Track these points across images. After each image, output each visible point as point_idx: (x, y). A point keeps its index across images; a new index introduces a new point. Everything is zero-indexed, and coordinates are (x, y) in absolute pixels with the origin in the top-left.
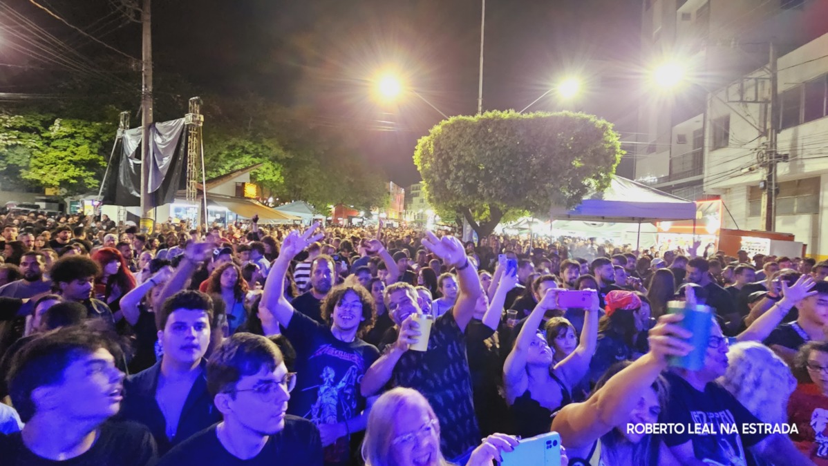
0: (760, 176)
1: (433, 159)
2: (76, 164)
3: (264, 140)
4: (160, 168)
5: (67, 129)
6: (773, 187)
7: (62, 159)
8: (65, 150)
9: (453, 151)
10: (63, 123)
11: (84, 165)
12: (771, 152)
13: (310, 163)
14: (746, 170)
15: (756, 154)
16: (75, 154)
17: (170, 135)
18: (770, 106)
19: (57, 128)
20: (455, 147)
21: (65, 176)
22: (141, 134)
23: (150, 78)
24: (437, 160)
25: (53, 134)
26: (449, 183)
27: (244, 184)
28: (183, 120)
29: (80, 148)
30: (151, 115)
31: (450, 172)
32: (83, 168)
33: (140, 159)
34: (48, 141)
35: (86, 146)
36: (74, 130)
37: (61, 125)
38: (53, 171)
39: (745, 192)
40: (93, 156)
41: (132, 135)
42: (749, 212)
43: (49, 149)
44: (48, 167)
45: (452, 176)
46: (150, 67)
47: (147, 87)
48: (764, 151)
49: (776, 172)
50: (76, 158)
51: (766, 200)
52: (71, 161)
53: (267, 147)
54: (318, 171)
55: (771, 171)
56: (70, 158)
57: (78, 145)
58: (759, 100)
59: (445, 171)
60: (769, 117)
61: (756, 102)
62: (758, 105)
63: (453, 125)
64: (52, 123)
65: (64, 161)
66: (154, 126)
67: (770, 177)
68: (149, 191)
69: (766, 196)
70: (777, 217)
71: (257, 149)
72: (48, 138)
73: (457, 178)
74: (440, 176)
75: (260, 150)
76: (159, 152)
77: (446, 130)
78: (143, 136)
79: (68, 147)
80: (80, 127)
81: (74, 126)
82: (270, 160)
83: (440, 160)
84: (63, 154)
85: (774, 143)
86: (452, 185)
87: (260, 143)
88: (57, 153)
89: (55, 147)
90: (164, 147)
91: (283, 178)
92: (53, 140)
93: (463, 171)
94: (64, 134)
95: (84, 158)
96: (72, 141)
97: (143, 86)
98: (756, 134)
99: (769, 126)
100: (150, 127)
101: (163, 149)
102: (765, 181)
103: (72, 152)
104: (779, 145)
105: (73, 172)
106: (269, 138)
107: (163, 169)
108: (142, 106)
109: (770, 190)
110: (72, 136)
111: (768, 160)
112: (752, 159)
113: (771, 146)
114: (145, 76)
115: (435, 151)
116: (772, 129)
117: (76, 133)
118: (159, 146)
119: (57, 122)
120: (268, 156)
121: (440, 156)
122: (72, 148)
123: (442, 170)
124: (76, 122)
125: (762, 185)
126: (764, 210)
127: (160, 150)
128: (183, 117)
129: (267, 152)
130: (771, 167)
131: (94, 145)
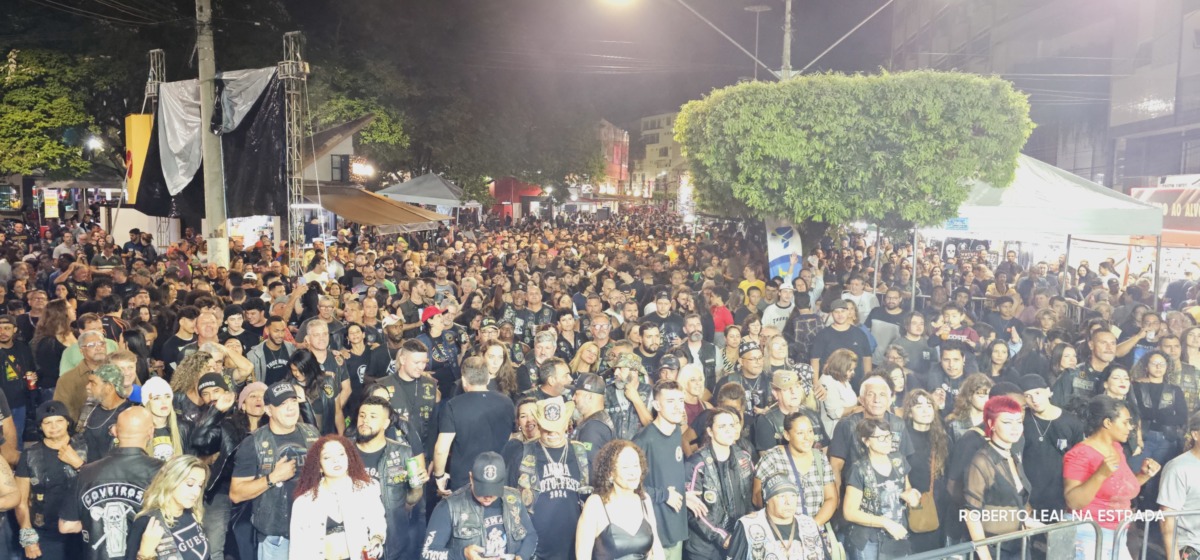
1: (711, 148)
2: (54, 134)
5: (31, 70)
7: (29, 125)
8: (31, 109)
10: (24, 58)
11: (63, 134)
16: (50, 116)
19: (14, 68)
21: (40, 157)
24: (718, 149)
25: (6, 79)
26: (736, 189)
27: (347, 158)
28: (273, 70)
29: (55, 103)
30: (212, 58)
32: (63, 140)
35: (64, 100)
36: (43, 70)
37: (19, 62)
38: (18, 149)
43: (4, 107)
50: (52, 123)
52: (44, 128)
53: (374, 77)
56: (42, 124)
57: (51, 99)
63: (744, 95)
64: (4, 57)
65: (33, 130)
75: (360, 82)
77: (733, 103)
79: (36, 103)
80: (52, 63)
81: (42, 62)
84: (29, 117)
87: (361, 70)
88: (18, 115)
89: (13, 104)
91: (408, 137)
92: (7, 91)
94: (26, 79)
95: (67, 123)
96: (42, 91)
97: (197, 11)
103: (44, 112)
105: (52, 149)
108: (197, 46)
110: (39, 81)
115: (714, 137)
117: (47, 75)
119: (12, 56)
121: (722, 143)
122: (43, 105)
123: (724, 165)
124: (44, 54)
128: (274, 64)
129: (375, 86)
131: (78, 96)
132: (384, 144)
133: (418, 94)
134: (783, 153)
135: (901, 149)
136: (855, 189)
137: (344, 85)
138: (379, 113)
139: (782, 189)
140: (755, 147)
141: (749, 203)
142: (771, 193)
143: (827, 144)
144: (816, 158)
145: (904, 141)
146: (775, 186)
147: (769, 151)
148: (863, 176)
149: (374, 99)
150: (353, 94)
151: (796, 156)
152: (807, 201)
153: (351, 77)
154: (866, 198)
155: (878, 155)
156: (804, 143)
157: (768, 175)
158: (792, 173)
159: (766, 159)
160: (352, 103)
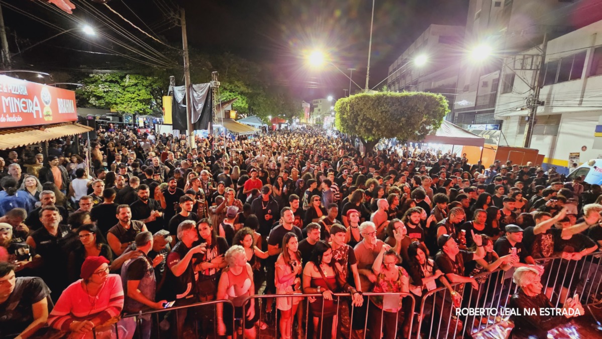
0: (527, 112)
1: (349, 114)
2: (141, 101)
3: (236, 82)
4: (197, 110)
5: (134, 81)
6: (533, 121)
7: (133, 99)
8: (134, 93)
9: (360, 111)
10: (131, 77)
11: (144, 102)
12: (535, 100)
13: (260, 93)
14: (520, 109)
15: (526, 100)
16: (139, 96)
17: (202, 92)
18: (538, 72)
19: (128, 81)
20: (362, 109)
21: (137, 108)
22: (185, 90)
23: (188, 59)
24: (351, 114)
25: (126, 84)
26: (357, 127)
27: (229, 111)
28: (209, 84)
29: (141, 92)
30: (189, 80)
31: (357, 121)
32: (144, 103)
33: (185, 104)
34: (124, 88)
35: (144, 91)
36: (137, 81)
37: (130, 78)
38: (130, 106)
39: (518, 120)
40: (149, 97)
41: (179, 90)
42: (518, 131)
43: (125, 93)
44: (126, 104)
45: (359, 124)
46: (187, 52)
47: (187, 64)
48: (531, 99)
49: (536, 111)
50: (141, 98)
51: (528, 128)
52: (138, 99)
53: (237, 86)
54: (265, 99)
55: (533, 111)
56: (137, 98)
57: (140, 90)
58: (533, 68)
59: (355, 120)
60: (537, 79)
61: (531, 69)
62: (532, 71)
63: (361, 98)
64: (125, 77)
65: (134, 100)
66: (192, 86)
67: (532, 115)
68: (193, 122)
69: (528, 125)
70: (533, 136)
71: (231, 87)
72: (123, 86)
73: (362, 125)
74: (352, 123)
75: (233, 88)
76: (196, 101)
77: (357, 100)
78: (186, 91)
79: (135, 91)
80: (140, 79)
81: (137, 79)
82: (239, 94)
83: (353, 115)
84: (133, 96)
85: (537, 95)
86: (359, 128)
87: (233, 84)
88: (130, 95)
89: (128, 92)
90: (199, 99)
91: (247, 105)
92: (126, 87)
93: (365, 122)
94: (132, 84)
95: (145, 98)
96: (137, 88)
97: (185, 64)
98: (529, 88)
99: (536, 84)
100: (190, 87)
101: (198, 100)
102: (529, 117)
103: (138, 94)
104: (540, 97)
105: (140, 106)
106: (238, 80)
107: (199, 111)
108: (185, 75)
109: (531, 121)
110: (136, 85)
111: (533, 105)
112: (524, 103)
113: (536, 96)
114: (185, 58)
115: (350, 110)
116: (538, 86)
117: (138, 83)
118: (196, 98)
119: (127, 76)
120: (237, 91)
121: (353, 113)
122: (137, 92)
123: (353, 120)
124: (137, 77)
125: (527, 119)
126: (526, 133)
127: (197, 100)
128: (209, 82)
129: (237, 89)
130: (534, 109)
131: (148, 89)
132: (241, 106)
133: (250, 91)
137: (228, 88)
138: (239, 97)
143: (387, 115)
144: (384, 119)
147: (368, 116)
149: (237, 93)
150: (231, 91)
153: (230, 86)
158: (375, 124)
159: (368, 119)
160: (230, 94)
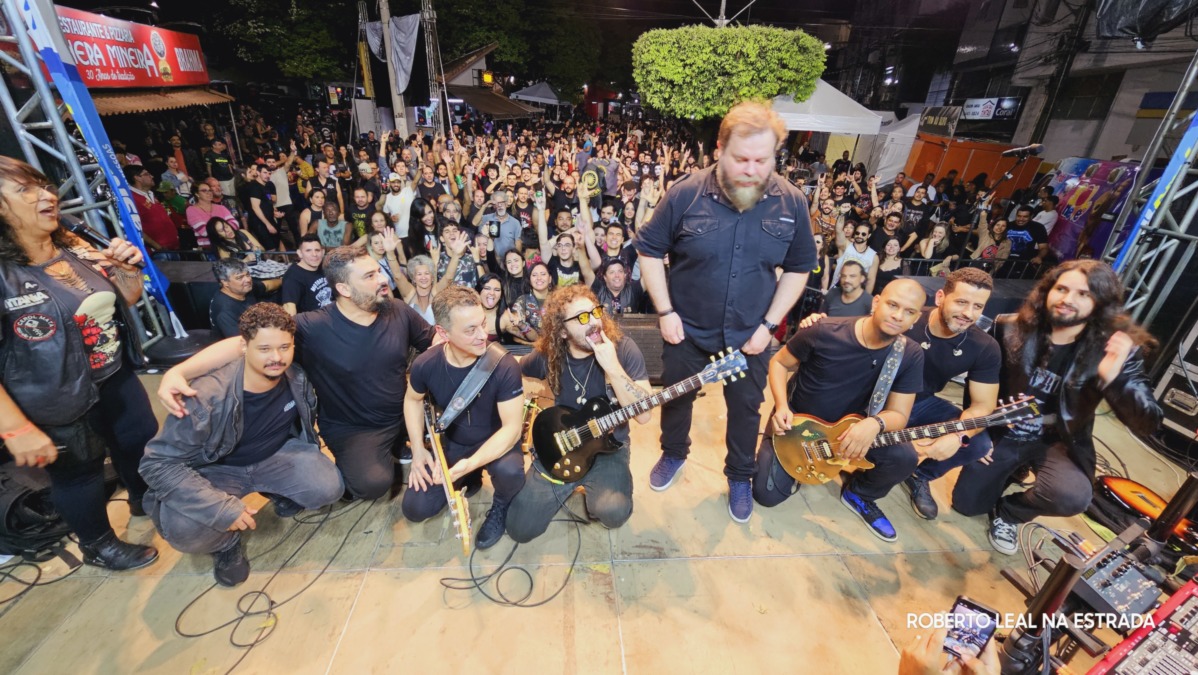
0: (1050, 70)
2: (321, 53)
3: (498, 8)
5: (305, 12)
7: (309, 48)
8: (308, 37)
10: (300, 4)
11: (328, 53)
16: (318, 42)
19: (296, 11)
21: (315, 67)
25: (293, 18)
27: (481, 71)
28: (420, 16)
29: (320, 34)
30: (388, 9)
32: (327, 57)
34: (291, 26)
35: (325, 31)
37: (298, 7)
38: (305, 63)
40: (333, 43)
41: (374, 29)
43: (293, 36)
44: (298, 58)
48: (1067, 37)
49: (1070, 66)
50: (321, 46)
52: (316, 49)
55: (1064, 64)
57: (318, 31)
64: (289, 4)
65: (311, 50)
72: (288, 23)
79: (310, 33)
80: (315, 8)
81: (310, 7)
84: (308, 42)
87: (494, 12)
88: (302, 41)
89: (299, 34)
92: (294, 25)
94: (302, 18)
95: (329, 46)
96: (312, 26)
102: (1050, 79)
103: (315, 39)
105: (321, 62)
110: (310, 19)
112: (1051, 47)
117: (313, 15)
119: (294, 2)
122: (314, 34)
128: (419, 13)
131: (331, 28)
133: (529, 28)
134: (670, 77)
135: (733, 75)
136: (708, 99)
139: (670, 97)
140: (657, 71)
141: (654, 106)
142: (666, 101)
143: (693, 71)
144: (688, 80)
145: (734, 71)
146: (667, 96)
147: (664, 75)
148: (714, 91)
149: (502, 32)
151: (678, 79)
152: (682, 105)
153: (488, 17)
154: (715, 104)
155: (720, 79)
156: (680, 70)
157: (663, 88)
158: (676, 89)
159: (662, 80)
160: (489, 34)
